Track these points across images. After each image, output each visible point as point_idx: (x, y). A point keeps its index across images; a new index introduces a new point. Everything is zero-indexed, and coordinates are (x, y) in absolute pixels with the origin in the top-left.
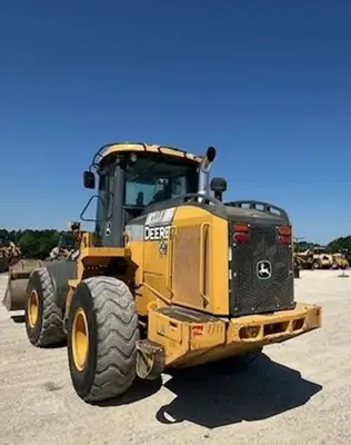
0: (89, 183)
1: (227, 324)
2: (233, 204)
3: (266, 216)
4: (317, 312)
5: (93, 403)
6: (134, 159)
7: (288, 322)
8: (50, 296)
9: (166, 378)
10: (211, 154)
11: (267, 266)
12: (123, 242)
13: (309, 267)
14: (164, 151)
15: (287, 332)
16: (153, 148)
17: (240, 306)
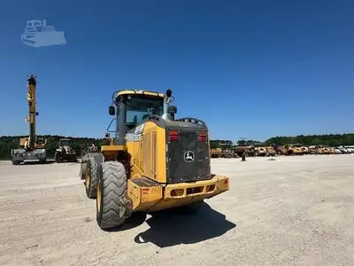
0: (112, 112)
1: (164, 188)
2: (180, 120)
3: (195, 125)
4: (226, 181)
5: (105, 230)
6: (129, 98)
7: (203, 187)
8: (94, 171)
9: (149, 217)
10: (169, 93)
11: (191, 155)
12: (124, 143)
13: (252, 155)
14: (146, 93)
15: (203, 193)
16: (140, 92)
17: (173, 178)
